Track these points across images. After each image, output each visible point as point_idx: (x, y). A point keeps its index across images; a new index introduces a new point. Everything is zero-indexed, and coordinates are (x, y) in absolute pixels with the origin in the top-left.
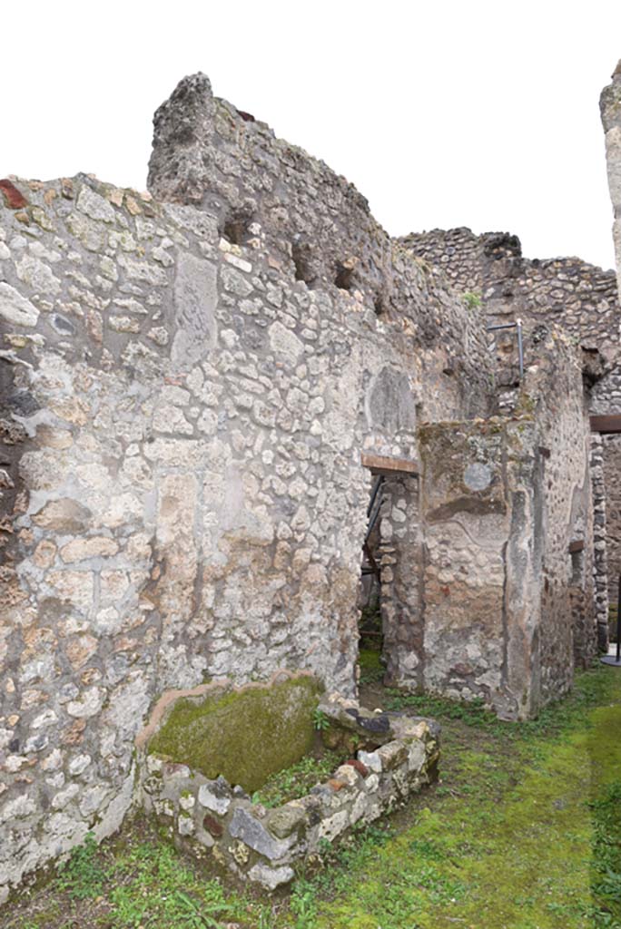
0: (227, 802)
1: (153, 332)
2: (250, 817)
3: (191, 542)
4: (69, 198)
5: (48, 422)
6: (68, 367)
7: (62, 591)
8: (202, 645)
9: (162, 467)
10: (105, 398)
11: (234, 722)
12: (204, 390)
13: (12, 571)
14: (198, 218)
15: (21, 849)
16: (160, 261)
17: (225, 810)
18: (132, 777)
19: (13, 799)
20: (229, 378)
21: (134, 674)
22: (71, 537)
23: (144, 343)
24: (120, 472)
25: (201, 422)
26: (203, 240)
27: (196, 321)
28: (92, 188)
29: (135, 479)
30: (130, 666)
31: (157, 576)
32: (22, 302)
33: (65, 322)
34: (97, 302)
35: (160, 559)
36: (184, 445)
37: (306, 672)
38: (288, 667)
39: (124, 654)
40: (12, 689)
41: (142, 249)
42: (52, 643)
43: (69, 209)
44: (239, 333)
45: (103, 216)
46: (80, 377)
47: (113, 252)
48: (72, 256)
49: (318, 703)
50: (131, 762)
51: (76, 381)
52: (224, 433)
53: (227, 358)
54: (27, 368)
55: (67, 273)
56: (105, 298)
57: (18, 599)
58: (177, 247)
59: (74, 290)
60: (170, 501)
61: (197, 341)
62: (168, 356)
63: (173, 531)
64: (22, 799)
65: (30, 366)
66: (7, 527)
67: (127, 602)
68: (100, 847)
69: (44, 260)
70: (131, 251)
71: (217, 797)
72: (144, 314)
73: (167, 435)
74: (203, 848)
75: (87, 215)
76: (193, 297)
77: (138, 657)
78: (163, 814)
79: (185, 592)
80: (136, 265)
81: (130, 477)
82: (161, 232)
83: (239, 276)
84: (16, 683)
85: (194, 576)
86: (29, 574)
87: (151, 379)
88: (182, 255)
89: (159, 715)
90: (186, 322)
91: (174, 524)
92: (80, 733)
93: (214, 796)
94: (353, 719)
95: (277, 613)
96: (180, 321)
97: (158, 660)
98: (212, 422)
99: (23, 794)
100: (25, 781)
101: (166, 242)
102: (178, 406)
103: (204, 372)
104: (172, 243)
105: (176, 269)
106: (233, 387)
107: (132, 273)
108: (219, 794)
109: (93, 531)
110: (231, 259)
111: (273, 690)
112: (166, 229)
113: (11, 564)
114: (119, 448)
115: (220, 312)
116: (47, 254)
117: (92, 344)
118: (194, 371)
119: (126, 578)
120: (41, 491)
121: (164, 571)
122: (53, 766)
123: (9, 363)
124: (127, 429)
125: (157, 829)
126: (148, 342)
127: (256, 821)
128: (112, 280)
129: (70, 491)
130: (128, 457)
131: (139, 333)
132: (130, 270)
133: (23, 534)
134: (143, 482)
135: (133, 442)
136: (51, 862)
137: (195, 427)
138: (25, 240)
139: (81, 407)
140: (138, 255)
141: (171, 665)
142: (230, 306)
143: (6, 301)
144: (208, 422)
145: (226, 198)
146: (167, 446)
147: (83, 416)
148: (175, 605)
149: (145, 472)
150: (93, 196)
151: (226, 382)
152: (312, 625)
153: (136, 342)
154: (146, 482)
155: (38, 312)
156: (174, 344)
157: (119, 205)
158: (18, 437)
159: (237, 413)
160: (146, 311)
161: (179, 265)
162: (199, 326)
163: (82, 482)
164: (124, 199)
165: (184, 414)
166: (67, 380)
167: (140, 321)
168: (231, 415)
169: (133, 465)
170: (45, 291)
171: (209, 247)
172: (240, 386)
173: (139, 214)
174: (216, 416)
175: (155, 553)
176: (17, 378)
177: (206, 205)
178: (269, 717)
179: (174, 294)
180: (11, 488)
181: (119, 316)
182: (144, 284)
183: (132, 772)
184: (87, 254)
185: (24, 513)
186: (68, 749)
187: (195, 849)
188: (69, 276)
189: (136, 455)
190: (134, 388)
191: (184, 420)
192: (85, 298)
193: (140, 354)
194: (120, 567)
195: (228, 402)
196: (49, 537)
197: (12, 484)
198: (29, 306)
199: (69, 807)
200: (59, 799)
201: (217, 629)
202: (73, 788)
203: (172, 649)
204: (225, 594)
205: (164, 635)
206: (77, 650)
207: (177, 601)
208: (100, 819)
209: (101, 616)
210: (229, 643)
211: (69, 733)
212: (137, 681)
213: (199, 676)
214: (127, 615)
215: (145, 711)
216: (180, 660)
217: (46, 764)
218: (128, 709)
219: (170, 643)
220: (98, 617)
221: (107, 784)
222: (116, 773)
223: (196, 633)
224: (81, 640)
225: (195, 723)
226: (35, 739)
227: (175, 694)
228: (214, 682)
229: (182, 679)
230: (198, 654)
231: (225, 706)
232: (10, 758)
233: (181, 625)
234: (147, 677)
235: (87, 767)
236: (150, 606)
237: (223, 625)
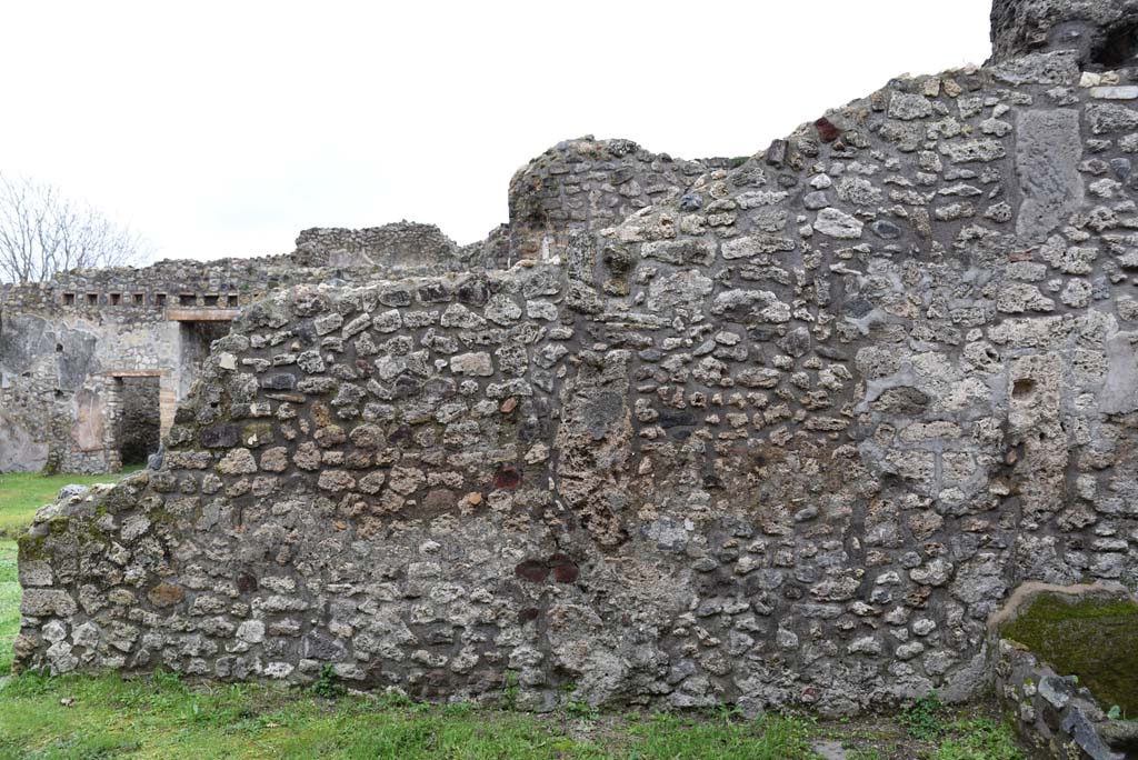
0: (1065, 698)
1: (990, 211)
2: (1083, 717)
3: (1058, 427)
4: (879, 111)
5: (881, 319)
6: (895, 267)
7: (902, 468)
8: (1081, 539)
9: (1012, 348)
10: (939, 289)
11: (1130, 637)
12: (1066, 258)
13: (854, 449)
14: (1044, 62)
15: (868, 679)
16: (993, 134)
17: (1061, 705)
18: (983, 654)
19: (861, 637)
20: (1107, 237)
21: (985, 555)
22: (909, 421)
23: (981, 226)
24: (961, 358)
25: (1065, 294)
26: (1053, 86)
27: (1049, 184)
28: (903, 91)
29: (979, 363)
30: (979, 547)
31: (1012, 461)
32: (846, 219)
33: (888, 227)
34: (920, 199)
35: (1015, 443)
36: (1041, 324)
39: (973, 535)
40: (858, 547)
41: (969, 129)
42: (894, 514)
43: (881, 121)
44: (1120, 178)
45: (917, 114)
46: (909, 273)
47: (932, 145)
48: (890, 163)
50: (982, 641)
51: (904, 278)
52: (1105, 303)
53: (1101, 214)
54: (856, 275)
55: (885, 181)
56: (929, 192)
57: (860, 473)
58: (1014, 109)
59: (895, 194)
60: (1024, 386)
61: (1052, 207)
62: (1013, 231)
63: (1030, 415)
64: (868, 640)
65: (859, 273)
66: (848, 412)
67: (974, 484)
68: (944, 707)
69: (863, 175)
70: (955, 135)
71: (1056, 690)
72: (979, 195)
73: (1017, 314)
74: (1041, 738)
75: (900, 119)
76: (1042, 158)
77: (989, 539)
78: (1010, 698)
79: (1051, 481)
80: (963, 147)
81: (971, 361)
82: (989, 101)
83: (1116, 108)
84: (861, 542)
85: (1064, 464)
86: (869, 452)
87: (992, 260)
88: (1022, 116)
89: (1016, 603)
90: (1035, 189)
91: (1033, 408)
92: (925, 599)
93: (1052, 689)
96: (1025, 190)
97: (1017, 548)
98: (1084, 292)
99: (869, 636)
100: (870, 626)
101: (1000, 109)
102: (1031, 282)
103: (1066, 238)
104: (1007, 108)
105: (1015, 134)
106: (1114, 247)
107: (956, 157)
108: (1057, 686)
109: (931, 416)
110: (1098, 93)
112: (999, 95)
113: (853, 443)
114: (958, 336)
115: (1086, 163)
116: (865, 170)
117: (919, 241)
118: (1051, 240)
119: (973, 461)
120: (877, 380)
121: (1021, 456)
122: (897, 621)
123: (841, 274)
124: (965, 316)
125: (1005, 711)
126: (987, 223)
127: (1089, 723)
128: (935, 172)
129: (906, 380)
130: (970, 342)
131: (974, 215)
132: (954, 155)
133: (863, 418)
134: (988, 366)
135: (973, 328)
136: (898, 701)
137: (1057, 301)
138: (842, 165)
139: (911, 301)
140: (964, 137)
141: (1033, 555)
142: (1103, 150)
143: (832, 222)
144: (1075, 291)
145: (1090, 19)
146: (1019, 326)
147: (915, 309)
148: (1038, 494)
149: (990, 355)
150: (904, 98)
151: (1103, 242)
153: (971, 226)
154: (993, 366)
155: (862, 224)
156: (1020, 216)
157: (935, 93)
158: (852, 335)
159: (1125, 276)
160: (980, 191)
161: (1019, 129)
162: (1053, 187)
163: (918, 371)
164: (942, 85)
165: (1040, 290)
166: (895, 280)
167: (974, 204)
168: (1116, 280)
169: (975, 349)
170: (867, 203)
171: (1062, 91)
172: (1124, 242)
173: (960, 94)
174: (1089, 284)
175: (1008, 438)
176: (847, 286)
177: (1056, 42)
179: (1015, 163)
180: (849, 379)
181: (947, 205)
182: (975, 164)
183: (983, 651)
184: (905, 156)
185: (862, 400)
186: (915, 610)
187: (1035, 737)
188: (888, 183)
189: (979, 339)
190: (970, 275)
191: (1040, 296)
192: (907, 199)
193: (976, 237)
194: (966, 450)
195: (1109, 265)
196: (887, 421)
197: (850, 376)
198: (852, 221)
199: (913, 661)
200: (904, 650)
201: (1102, 525)
202: (916, 646)
203: (1035, 539)
204: (1114, 486)
205: (1023, 523)
206: (920, 523)
207: (1040, 489)
208: (946, 683)
209: (945, 495)
210: (1124, 544)
211: (913, 596)
212: (988, 564)
213: (1077, 574)
214: (974, 497)
215: (999, 595)
216: (1046, 551)
217: (890, 617)
218: (978, 588)
219: (1032, 531)
220: (941, 495)
221: (954, 654)
222: (964, 646)
223: (1069, 526)
224: (923, 514)
225: (1067, 623)
226: (880, 592)
227: (1040, 586)
228: (1098, 584)
229: (1049, 572)
230: (1075, 549)
231: (1115, 615)
232: (857, 603)
233: (1047, 515)
234: (1002, 561)
235: (931, 631)
236: (1004, 491)
237: (1114, 523)
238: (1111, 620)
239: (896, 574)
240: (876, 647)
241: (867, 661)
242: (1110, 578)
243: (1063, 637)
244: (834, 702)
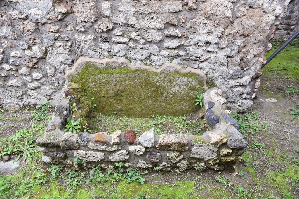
8: (106, 37)
11: (127, 82)
15: (19, 97)
19: (12, 80)
30: (55, 40)
37: (197, 71)
38: (179, 64)
39: (51, 33)
42: (8, 22)
49: (204, 91)
64: (15, 81)
67: (46, 6)
68: (49, 108)
77: (60, 36)
79: (88, 5)
92: (35, 64)
97: (75, 41)
99: (15, 79)
100: (14, 75)
111: (161, 73)
122: (25, 73)
136: (34, 105)
141: (83, 44)
148: (83, 12)
152: (208, 43)
178: (157, 87)
199: (37, 90)
200: (31, 85)
201: (116, 30)
202: (36, 84)
203: (84, 36)
204: (120, 9)
205: (77, 28)
206: (23, 27)
207: (83, 10)
208: (52, 99)
209: (32, 12)
210: (126, 40)
211: (29, 63)
212: (61, 48)
213: (106, 54)
214: (48, 13)
215: (69, 63)
216: (88, 43)
217: (21, 71)
218: (58, 60)
219: (82, 32)
220: (30, 12)
221: (53, 87)
222: (56, 85)
223: (100, 30)
224: (24, 22)
225: (99, 76)
226: (13, 61)
227: (87, 59)
228: (114, 59)
229: (91, 53)
230: (105, 42)
231: (120, 73)
232: (5, 65)
233: (88, 24)
234: (67, 47)
235: (41, 78)
236: (64, 10)
237: (122, 29)
238: (118, 75)
239: (18, 52)
240: (18, 84)
241: (17, 89)
242: (119, 56)
243: (98, 82)
244: (9, 105)
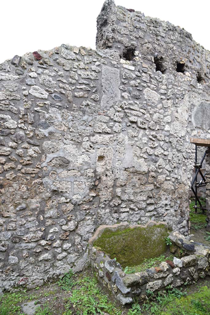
0: (113, 268)
1: (93, 96)
2: (119, 276)
3: (111, 172)
4: (57, 53)
5: (53, 131)
6: (59, 111)
7: (59, 188)
8: (116, 209)
9: (98, 145)
10: (75, 121)
11: (129, 239)
12: (115, 116)
13: (41, 181)
14: (111, 53)
15: (46, 270)
16: (95, 71)
17: (112, 271)
18: (87, 253)
19: (44, 254)
20: (126, 111)
21: (88, 218)
22: (62, 170)
23: (89, 101)
24: (81, 147)
25: (114, 128)
26: (113, 60)
27: (111, 91)
28: (66, 48)
29: (87, 149)
30: (86, 215)
31: (97, 184)
32: (42, 91)
33: (57, 96)
34: (70, 88)
35: (98, 178)
36: (107, 137)
37: (163, 223)
38: (154, 220)
39: (84, 211)
40: (42, 219)
41: (87, 67)
42: (56, 205)
43: (58, 57)
44: (130, 93)
45: (71, 58)
46: (64, 115)
47: (75, 70)
48: (60, 73)
49: (168, 235)
50: (87, 248)
51: (62, 116)
52: (125, 132)
53: (125, 103)
54: (44, 113)
55: (58, 79)
56: (73, 86)
57: (43, 190)
58: (102, 64)
59: (61, 85)
60: (101, 158)
61: (111, 98)
62: (100, 105)
63: (103, 168)
64: (46, 255)
65: (46, 112)
66: (39, 166)
67: (85, 193)
68: (74, 275)
69: (49, 76)
70: (83, 69)
72: (89, 90)
73: (100, 133)
74: (105, 283)
75: (65, 58)
76: (109, 82)
77: (89, 212)
78: (96, 268)
79: (108, 190)
80: (85, 73)
81: (85, 149)
82: (95, 60)
83: (129, 72)
84: (44, 217)
85: (113, 185)
86: (47, 182)
87: (92, 113)
88: (104, 67)
89: (98, 234)
90: (107, 92)
91: (103, 166)
92: (67, 236)
93: (109, 265)
94: (181, 243)
95: (150, 200)
96: (104, 91)
97: (98, 214)
98: (119, 128)
99: (47, 253)
100: (47, 249)
101: (97, 63)
102: (104, 123)
103: (115, 109)
104: (99, 63)
105: (102, 73)
106: (128, 114)
107: (83, 76)
108: (110, 264)
109: (70, 168)
110: (125, 66)
111: (147, 228)
112: (97, 59)
113: (41, 178)
114: (80, 139)
115: (121, 87)
116: (50, 74)
117: (69, 103)
118: (111, 109)
119: (84, 184)
120: (51, 154)
121: (100, 182)
122: (57, 246)
123: (38, 112)
124: (83, 132)
125: (94, 272)
126: (92, 100)
127: (120, 278)
128: (75, 80)
129: (61, 154)
130: (84, 141)
131: (87, 97)
132: (82, 75)
133: (45, 168)
134: (90, 150)
135: (85, 136)
136: (58, 276)
137: (112, 130)
138: (42, 70)
139: (64, 125)
140: (86, 70)
141: (103, 216)
142: (126, 84)
143: (36, 91)
144: (117, 127)
145: (123, 44)
146: (100, 137)
147: (66, 128)
148: (105, 195)
149: (91, 147)
150: (66, 51)
151: (125, 112)
152: (166, 205)
153: (86, 101)
154: (92, 150)
155: (48, 94)
156: (102, 100)
157: (77, 53)
158: (42, 136)
159: (130, 124)
160: (90, 89)
161: (103, 71)
162: (112, 93)
163: (66, 151)
164: (80, 50)
165: (107, 126)
166: (59, 116)
167: (88, 93)
168: (128, 125)
169: (86, 144)
170: (50, 86)
171: (115, 63)
172: (131, 113)
173: (85, 55)
174: (121, 125)
175: (96, 176)
176: (41, 117)
177: (114, 48)
178: (146, 238)
179: (101, 82)
180: (40, 153)
181: (79, 92)
182: (89, 80)
183: (87, 251)
184: (66, 72)
185: (44, 162)
186: (64, 241)
187: (103, 282)
188: (59, 80)
189: (88, 141)
190: (85, 118)
191: (107, 128)
192: (65, 87)
193: (88, 105)
194: (82, 181)
195: (126, 120)
196: (54, 170)
197: (40, 152)
198: (44, 92)
199: (63, 260)
200: (60, 256)
201: (123, 204)
202: (64, 254)
203: (104, 210)
204: (126, 191)
205: (100, 205)
206: (65, 208)
207: (105, 193)
208: (75, 265)
209: (74, 197)
210: (128, 209)
211: (63, 236)
212: (89, 221)
213: (116, 221)
214: (84, 197)
215: (92, 231)
216: (107, 214)
217: (55, 245)
218: (85, 230)
219: (103, 208)
220: (73, 197)
221: (78, 254)
222: (81, 251)
223: (114, 205)
224: (67, 205)
225: (113, 237)
226: (51, 236)
227: (105, 226)
228: (121, 223)
229: (107, 221)
230: (115, 213)
231: (126, 232)
232: (42, 241)
233: (107, 202)
234: (93, 219)
235: (70, 248)
236: (94, 195)
237: (126, 203)
238: (124, 234)
239: (57, 228)
240: (50, 257)
241: (46, 263)
242: (125, 221)
243: (111, 242)
244: (33, 282)
